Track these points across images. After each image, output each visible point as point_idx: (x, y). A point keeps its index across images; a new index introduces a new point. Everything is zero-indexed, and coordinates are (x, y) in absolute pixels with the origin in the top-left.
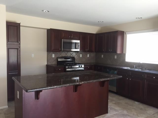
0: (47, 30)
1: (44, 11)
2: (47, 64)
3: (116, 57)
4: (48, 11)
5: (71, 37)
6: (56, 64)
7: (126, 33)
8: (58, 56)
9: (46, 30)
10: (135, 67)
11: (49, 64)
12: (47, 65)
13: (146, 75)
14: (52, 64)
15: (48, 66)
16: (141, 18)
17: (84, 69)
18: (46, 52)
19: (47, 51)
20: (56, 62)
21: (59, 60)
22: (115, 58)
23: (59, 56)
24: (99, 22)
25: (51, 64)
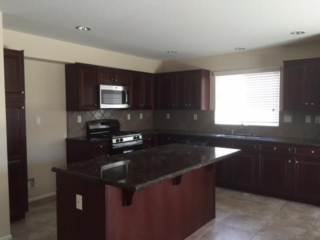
0: (66, 65)
1: (80, 28)
2: (66, 137)
3: (196, 117)
4: (89, 29)
5: (114, 80)
6: (85, 135)
7: (214, 73)
8: (88, 120)
9: (64, 65)
10: (233, 133)
11: (72, 136)
12: (67, 140)
13: (260, 146)
14: (78, 136)
15: (69, 141)
16: (243, 48)
17: (143, 142)
18: (65, 113)
19: (67, 111)
20: (85, 131)
21: (91, 127)
22: (194, 119)
23: (91, 120)
24: (168, 52)
25: (75, 137)
